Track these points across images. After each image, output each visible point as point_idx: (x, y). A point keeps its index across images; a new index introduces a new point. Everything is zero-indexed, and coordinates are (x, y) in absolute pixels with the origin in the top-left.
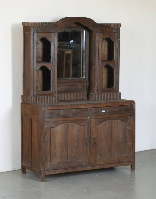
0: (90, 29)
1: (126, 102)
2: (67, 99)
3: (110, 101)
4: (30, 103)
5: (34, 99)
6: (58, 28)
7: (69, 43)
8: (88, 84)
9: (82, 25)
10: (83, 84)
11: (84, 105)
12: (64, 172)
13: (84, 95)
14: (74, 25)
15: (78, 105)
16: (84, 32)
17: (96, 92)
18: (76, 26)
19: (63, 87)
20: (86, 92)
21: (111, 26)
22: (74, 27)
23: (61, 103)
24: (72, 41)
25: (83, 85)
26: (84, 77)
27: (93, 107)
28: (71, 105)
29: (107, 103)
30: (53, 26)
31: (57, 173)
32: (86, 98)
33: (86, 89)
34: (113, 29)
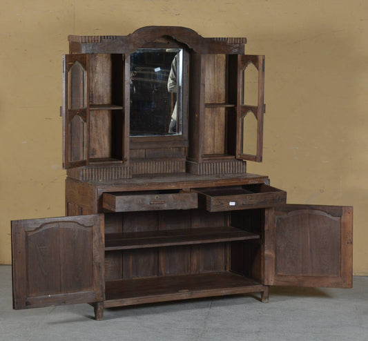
0: (190, 47)
1: (253, 179)
2: (149, 172)
3: (226, 175)
4: (81, 179)
5: (87, 172)
6: (131, 47)
7: (152, 73)
8: (187, 146)
9: (175, 41)
10: (179, 146)
11: (176, 183)
12: (138, 303)
13: (180, 164)
14: (163, 41)
15: (163, 184)
16: (181, 53)
17: (200, 160)
18: (166, 42)
19: (141, 150)
20: (184, 159)
21: (228, 42)
22: (161, 43)
23: (135, 179)
24: (157, 70)
25: (178, 148)
26: (181, 134)
27: (192, 187)
28: (151, 184)
29: (217, 181)
30: (121, 42)
31: (125, 304)
32: (184, 171)
33: (183, 154)
34: (231, 48)
